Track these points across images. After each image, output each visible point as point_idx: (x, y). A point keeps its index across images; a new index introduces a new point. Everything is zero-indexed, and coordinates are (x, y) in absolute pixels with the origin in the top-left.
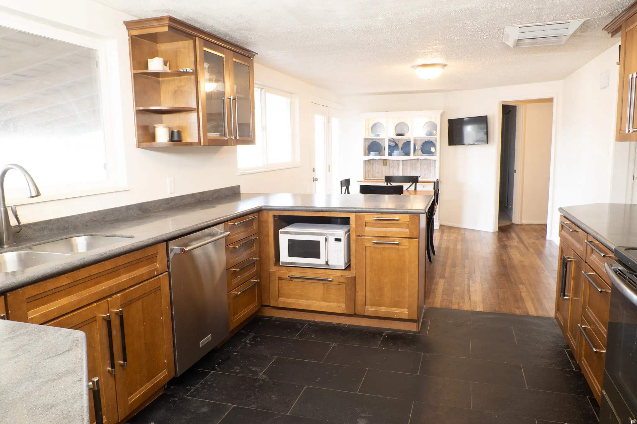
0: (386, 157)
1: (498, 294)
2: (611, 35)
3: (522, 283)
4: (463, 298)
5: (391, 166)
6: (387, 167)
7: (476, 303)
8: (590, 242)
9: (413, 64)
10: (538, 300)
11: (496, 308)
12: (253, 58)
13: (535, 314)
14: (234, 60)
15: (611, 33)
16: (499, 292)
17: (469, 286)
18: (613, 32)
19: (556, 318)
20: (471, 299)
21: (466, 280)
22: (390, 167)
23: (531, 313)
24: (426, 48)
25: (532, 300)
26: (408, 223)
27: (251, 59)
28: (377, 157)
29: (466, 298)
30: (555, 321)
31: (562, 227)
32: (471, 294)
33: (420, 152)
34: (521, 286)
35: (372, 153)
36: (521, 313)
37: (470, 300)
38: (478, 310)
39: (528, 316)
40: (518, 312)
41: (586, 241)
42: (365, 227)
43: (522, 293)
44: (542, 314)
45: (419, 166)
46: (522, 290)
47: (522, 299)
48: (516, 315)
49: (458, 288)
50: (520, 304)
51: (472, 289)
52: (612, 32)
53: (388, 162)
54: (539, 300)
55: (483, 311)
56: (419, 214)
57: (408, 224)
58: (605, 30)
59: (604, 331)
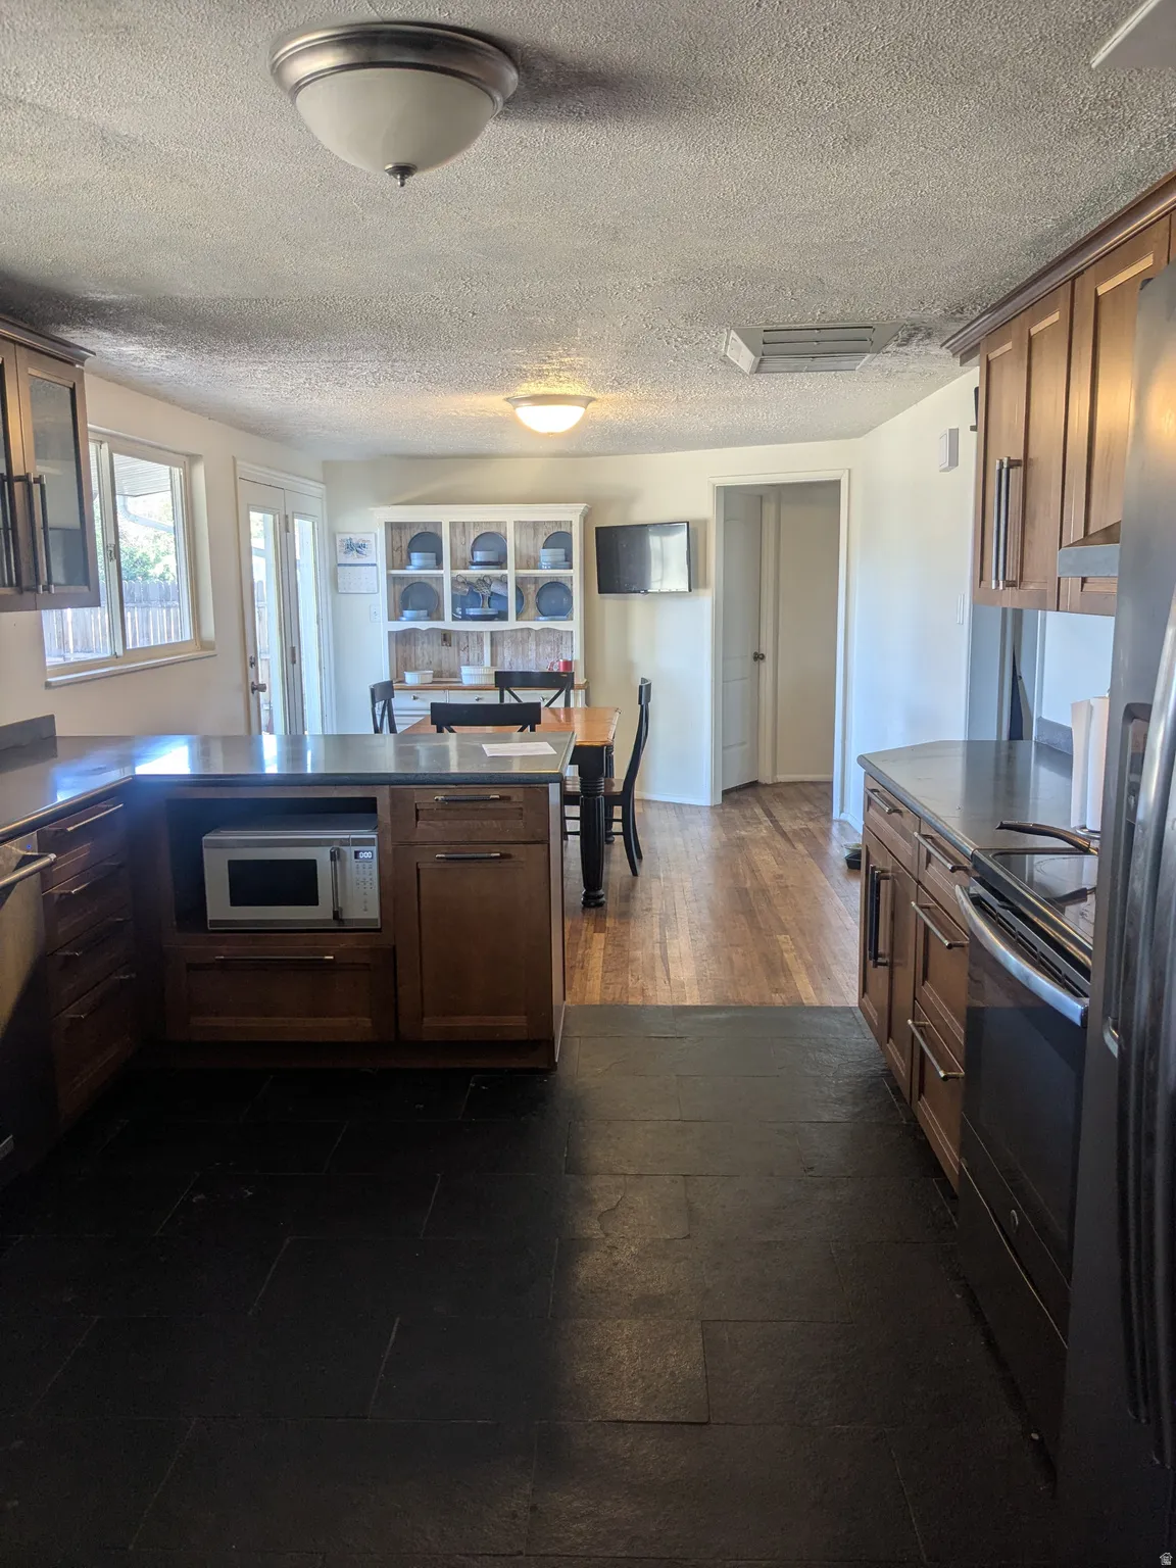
0: (448, 623)
1: (730, 959)
2: (958, 361)
3: (785, 931)
4: (653, 978)
5: (462, 646)
6: (453, 650)
7: (682, 985)
8: (925, 837)
9: (510, 395)
10: (819, 969)
11: (729, 994)
12: (82, 365)
13: (815, 1002)
14: (31, 371)
15: (959, 355)
16: (734, 956)
17: (663, 944)
18: (965, 353)
19: (861, 1007)
20: (672, 976)
21: (657, 930)
22: (459, 650)
23: (806, 999)
24: (545, 361)
25: (808, 967)
26: (521, 806)
27: (77, 366)
28: (424, 625)
29: (660, 974)
30: (859, 1014)
31: (869, 802)
32: (671, 966)
33: (532, 611)
34: (781, 938)
35: (407, 613)
36: (786, 1001)
37: (669, 979)
38: (688, 1003)
39: (801, 1008)
40: (778, 999)
41: (916, 834)
42: (417, 819)
43: (786, 955)
44: (830, 1000)
45: (534, 647)
46: (784, 947)
47: (786, 971)
48: (773, 1009)
49: (639, 953)
50: (783, 980)
51: (672, 952)
52: (960, 353)
53: (454, 639)
54: (824, 968)
55: (699, 1004)
56: (547, 783)
57: (521, 809)
58: (948, 348)
59: (959, 1031)
